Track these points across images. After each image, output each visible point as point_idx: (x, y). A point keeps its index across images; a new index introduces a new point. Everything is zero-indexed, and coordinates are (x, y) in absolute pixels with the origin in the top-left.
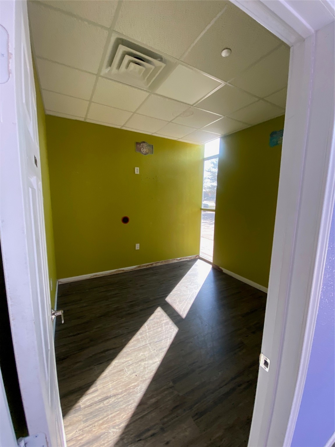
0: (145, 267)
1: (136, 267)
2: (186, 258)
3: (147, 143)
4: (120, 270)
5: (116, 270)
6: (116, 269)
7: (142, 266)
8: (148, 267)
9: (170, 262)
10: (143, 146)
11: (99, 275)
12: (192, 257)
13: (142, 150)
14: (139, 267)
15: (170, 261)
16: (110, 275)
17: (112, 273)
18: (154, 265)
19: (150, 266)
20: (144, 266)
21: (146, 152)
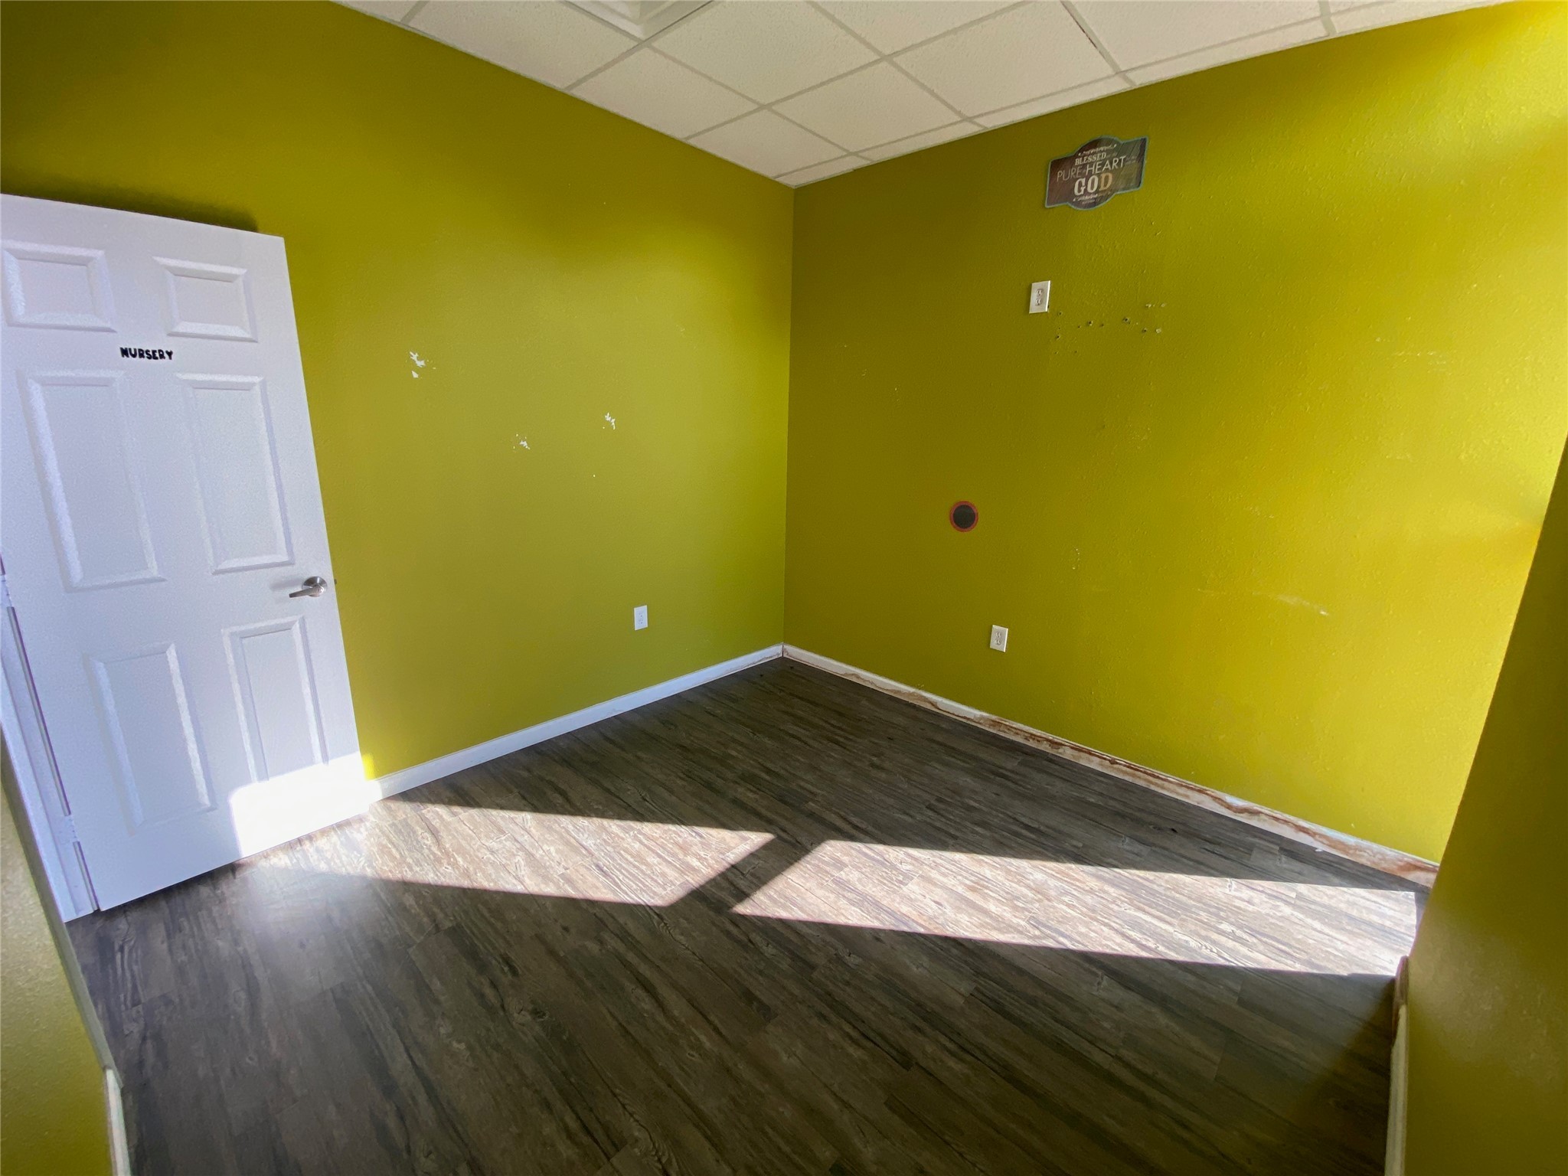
0: (1019, 739)
1: (982, 718)
2: (1312, 834)
3: (1110, 142)
4: (926, 700)
5: (912, 690)
6: (912, 686)
7: (1010, 728)
8: (1031, 743)
9: (1163, 788)
10: (1084, 166)
11: (864, 681)
12: (1358, 848)
13: (1080, 185)
14: (995, 724)
15: (1166, 784)
16: (891, 698)
17: (898, 692)
18: (1067, 754)
19: (1044, 747)
20: (1017, 731)
21: (1097, 192)
